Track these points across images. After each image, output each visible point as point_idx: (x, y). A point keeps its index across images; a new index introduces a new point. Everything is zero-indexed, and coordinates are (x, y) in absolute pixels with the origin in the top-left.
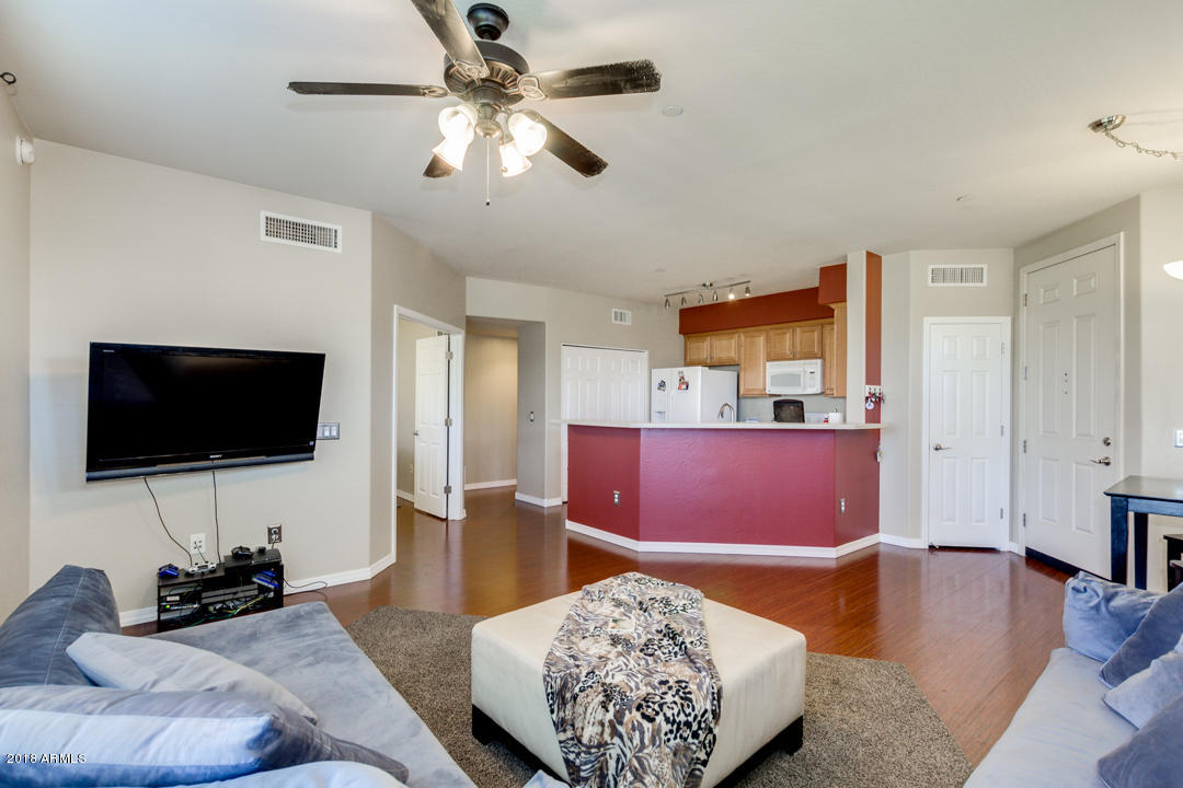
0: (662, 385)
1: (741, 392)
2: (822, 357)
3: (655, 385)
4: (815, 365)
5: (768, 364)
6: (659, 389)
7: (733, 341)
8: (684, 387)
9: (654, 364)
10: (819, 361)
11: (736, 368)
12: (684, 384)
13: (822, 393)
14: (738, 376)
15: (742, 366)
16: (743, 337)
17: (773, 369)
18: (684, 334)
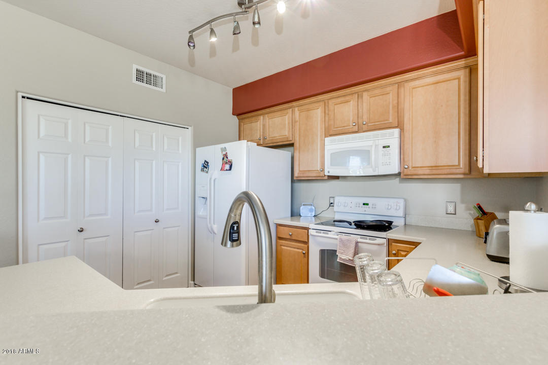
0: (206, 165)
1: (296, 174)
2: (400, 125)
3: (199, 166)
4: (392, 137)
5: (327, 140)
6: (202, 170)
7: (287, 117)
8: (227, 167)
9: (199, 142)
10: (396, 131)
11: (291, 148)
12: (228, 164)
13: (399, 174)
14: (293, 158)
15: (297, 145)
16: (297, 113)
17: (332, 145)
18: (238, 115)
